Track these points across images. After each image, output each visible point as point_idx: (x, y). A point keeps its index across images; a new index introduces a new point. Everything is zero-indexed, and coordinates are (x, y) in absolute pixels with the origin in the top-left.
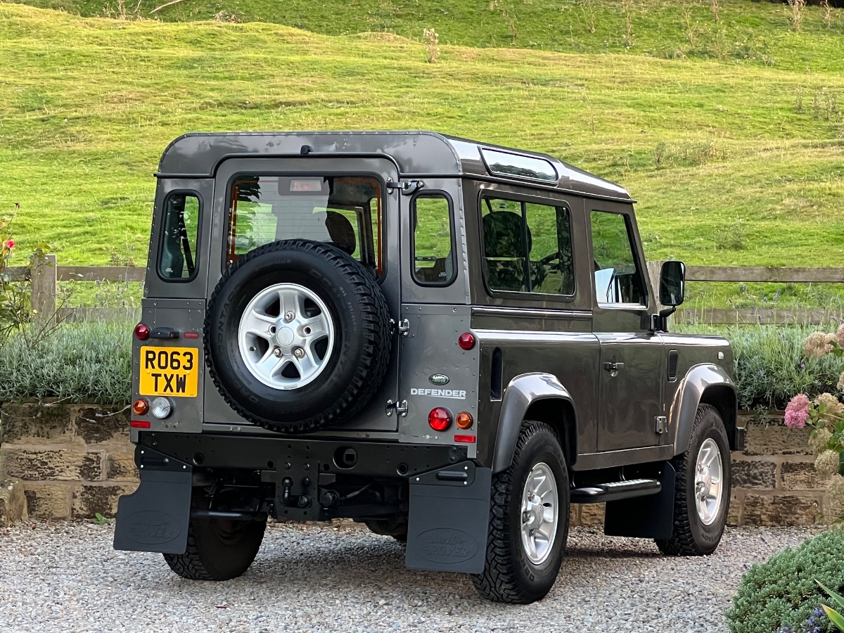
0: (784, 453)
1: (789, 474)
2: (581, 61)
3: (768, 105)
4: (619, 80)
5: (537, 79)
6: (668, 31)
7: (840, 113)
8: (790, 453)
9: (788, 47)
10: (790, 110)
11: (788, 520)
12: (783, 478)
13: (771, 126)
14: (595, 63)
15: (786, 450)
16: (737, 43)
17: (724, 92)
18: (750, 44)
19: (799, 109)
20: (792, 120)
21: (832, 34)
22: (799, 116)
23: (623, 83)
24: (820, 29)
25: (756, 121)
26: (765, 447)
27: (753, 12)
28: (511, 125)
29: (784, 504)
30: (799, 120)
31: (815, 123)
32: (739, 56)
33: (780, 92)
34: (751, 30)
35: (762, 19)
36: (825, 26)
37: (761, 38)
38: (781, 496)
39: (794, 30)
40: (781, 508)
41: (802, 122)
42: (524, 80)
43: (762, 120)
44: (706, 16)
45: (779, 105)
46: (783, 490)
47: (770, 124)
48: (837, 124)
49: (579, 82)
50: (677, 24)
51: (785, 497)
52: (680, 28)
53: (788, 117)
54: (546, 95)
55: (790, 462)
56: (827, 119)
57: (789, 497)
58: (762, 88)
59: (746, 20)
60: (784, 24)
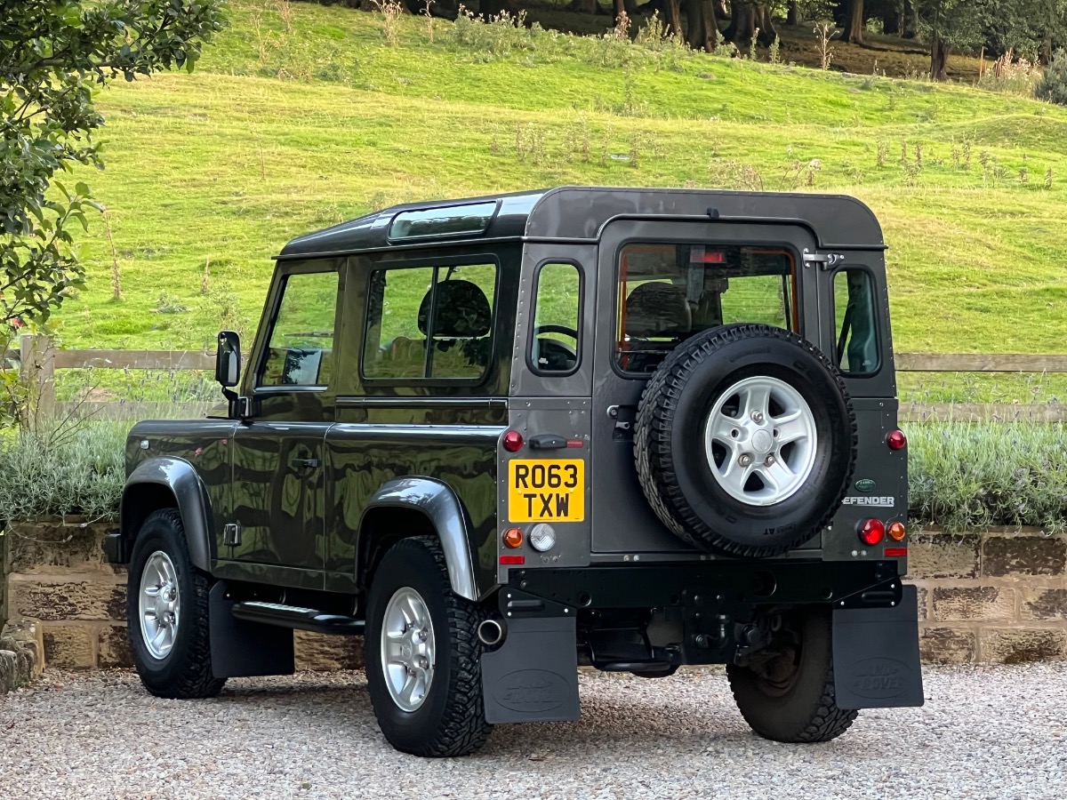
0: (936, 577)
1: (942, 602)
2: (177, 83)
3: (454, 144)
4: (247, 109)
5: (139, 106)
6: (227, 43)
7: (548, 156)
8: (943, 576)
9: (386, 66)
10: (484, 151)
11: (941, 657)
12: (935, 606)
13: (471, 172)
14: (196, 85)
15: (938, 573)
16: (320, 61)
17: (390, 126)
18: (337, 62)
19: (494, 149)
20: (493, 164)
21: (437, 52)
22: (502, 160)
23: (254, 112)
24: (421, 43)
25: (450, 165)
26: (915, 569)
27: (329, 20)
28: (143, 167)
29: (936, 638)
30: (503, 164)
31: (522, 168)
32: (324, 77)
33: (461, 127)
34: (332, 43)
35: (344, 29)
36: (425, 41)
37: (349, 54)
38: (932, 628)
39: (388, 45)
40: (933, 643)
41: (507, 168)
42: (124, 108)
43: (457, 163)
44: (273, 24)
45: (468, 145)
46: (935, 620)
47: (467, 169)
48: (549, 170)
49: (198, 111)
50: (238, 33)
51: (938, 630)
52: (243, 39)
53: (487, 160)
54: (166, 127)
55: (943, 587)
56: (535, 164)
57: (942, 629)
58: (435, 122)
59: (324, 31)
60: (373, 37)
